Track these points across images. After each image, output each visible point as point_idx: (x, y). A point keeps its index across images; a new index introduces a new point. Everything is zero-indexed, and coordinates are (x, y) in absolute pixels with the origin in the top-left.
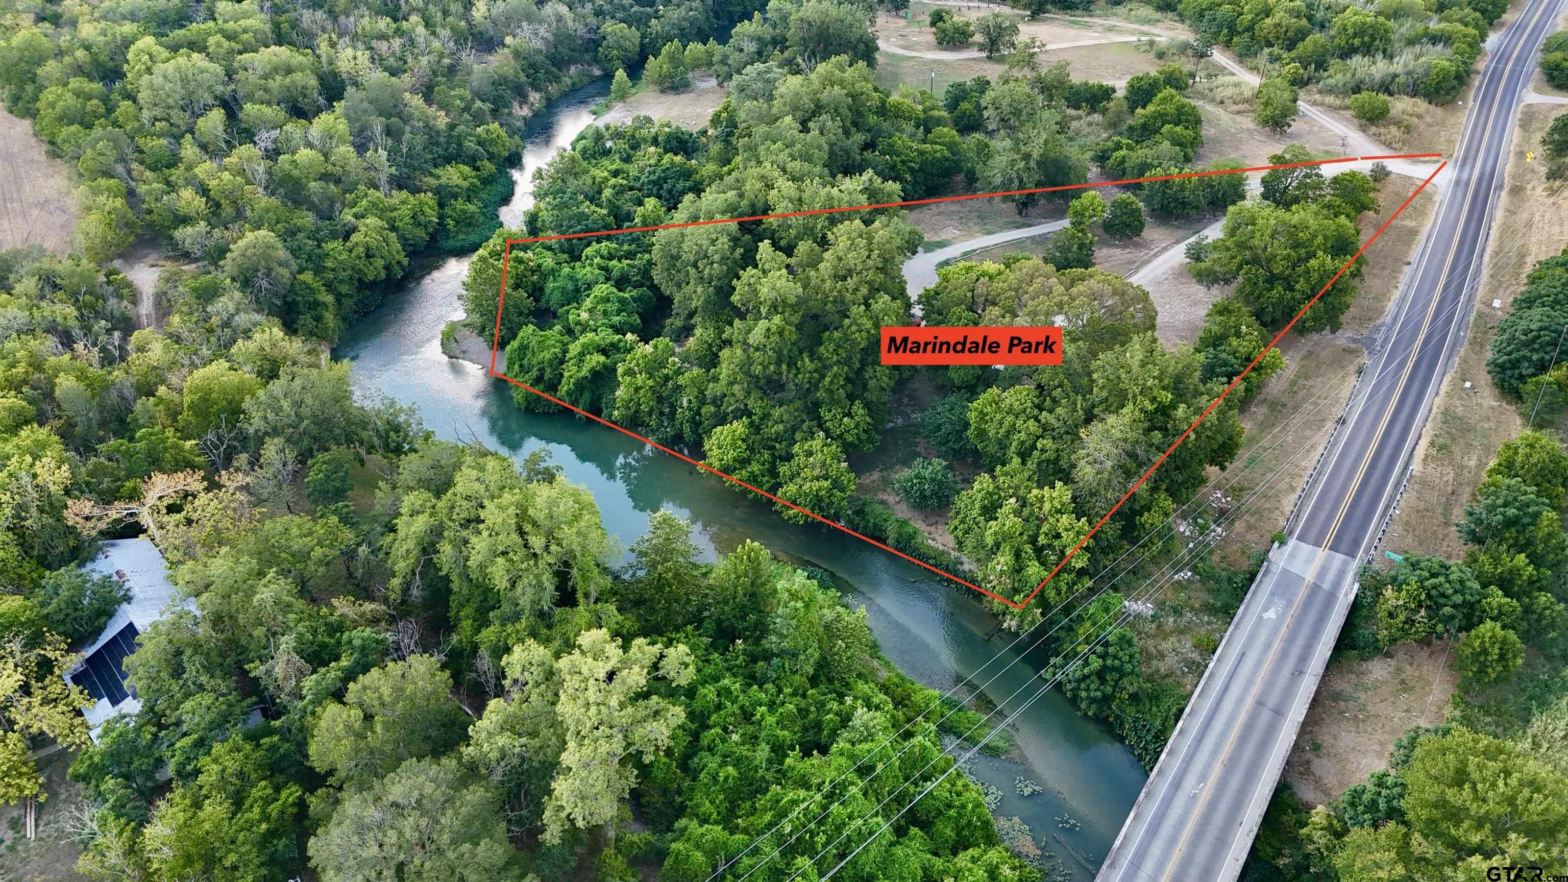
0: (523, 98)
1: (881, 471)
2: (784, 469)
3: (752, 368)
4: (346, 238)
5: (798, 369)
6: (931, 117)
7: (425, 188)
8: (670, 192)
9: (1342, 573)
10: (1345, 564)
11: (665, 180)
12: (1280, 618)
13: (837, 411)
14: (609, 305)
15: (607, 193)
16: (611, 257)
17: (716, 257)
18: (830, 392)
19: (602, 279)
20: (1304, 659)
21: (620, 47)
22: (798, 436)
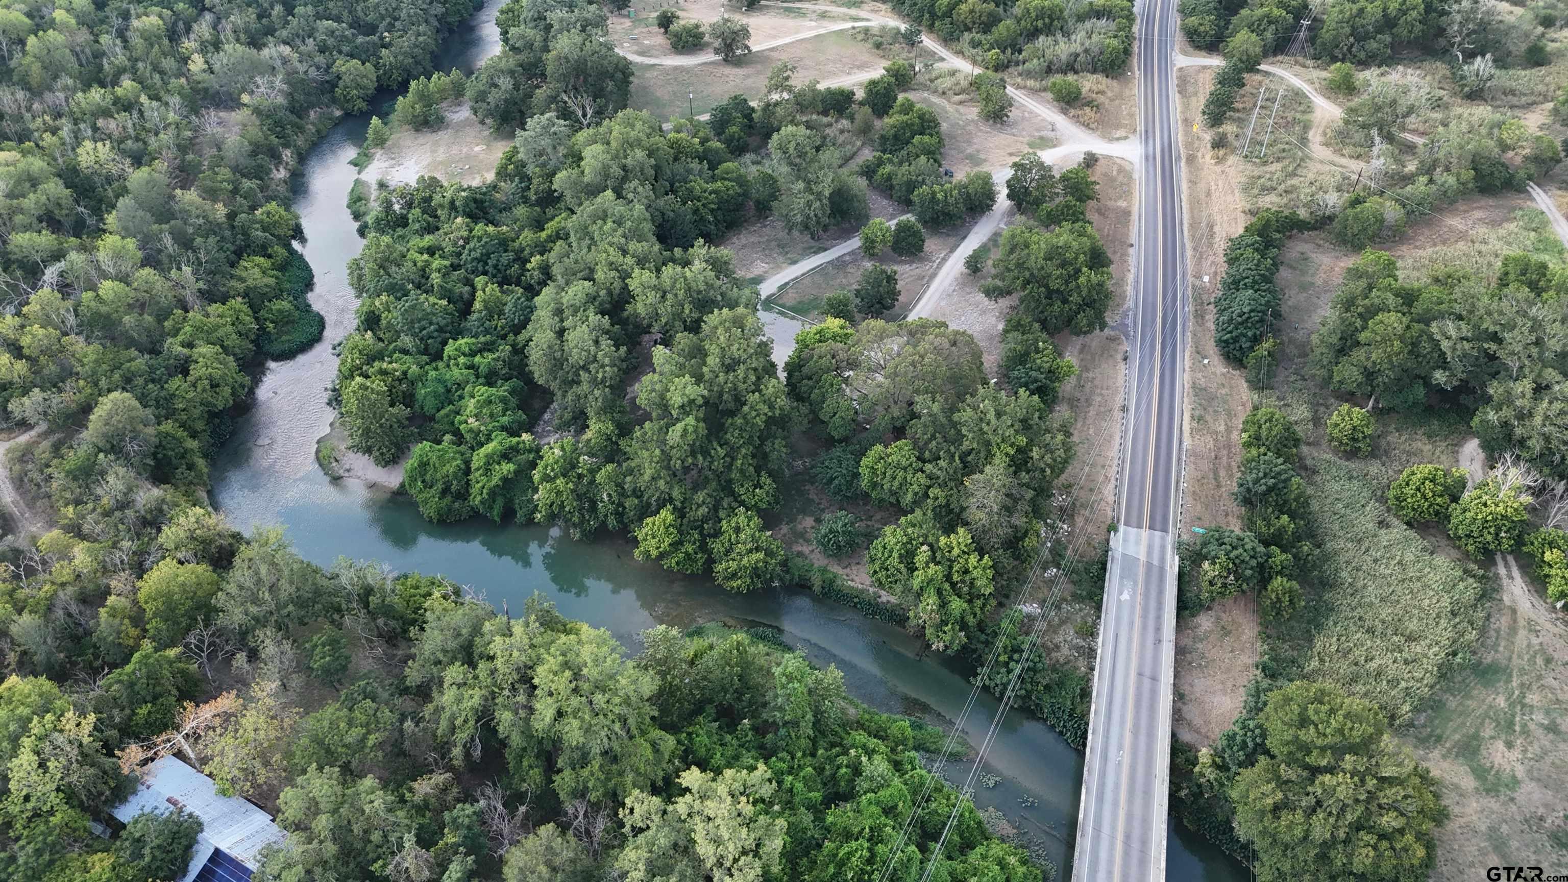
0: (276, 157)
1: (787, 524)
2: (717, 546)
3: (672, 463)
4: (185, 372)
5: (712, 457)
6: (709, 150)
7: (232, 293)
8: (495, 266)
9: (1163, 547)
10: (1163, 539)
11: (488, 255)
12: (1133, 596)
13: (748, 485)
14: (493, 406)
15: (436, 279)
16: (473, 354)
17: (607, 361)
18: (742, 471)
19: (473, 379)
20: (1158, 629)
21: (358, 86)
22: (722, 514)
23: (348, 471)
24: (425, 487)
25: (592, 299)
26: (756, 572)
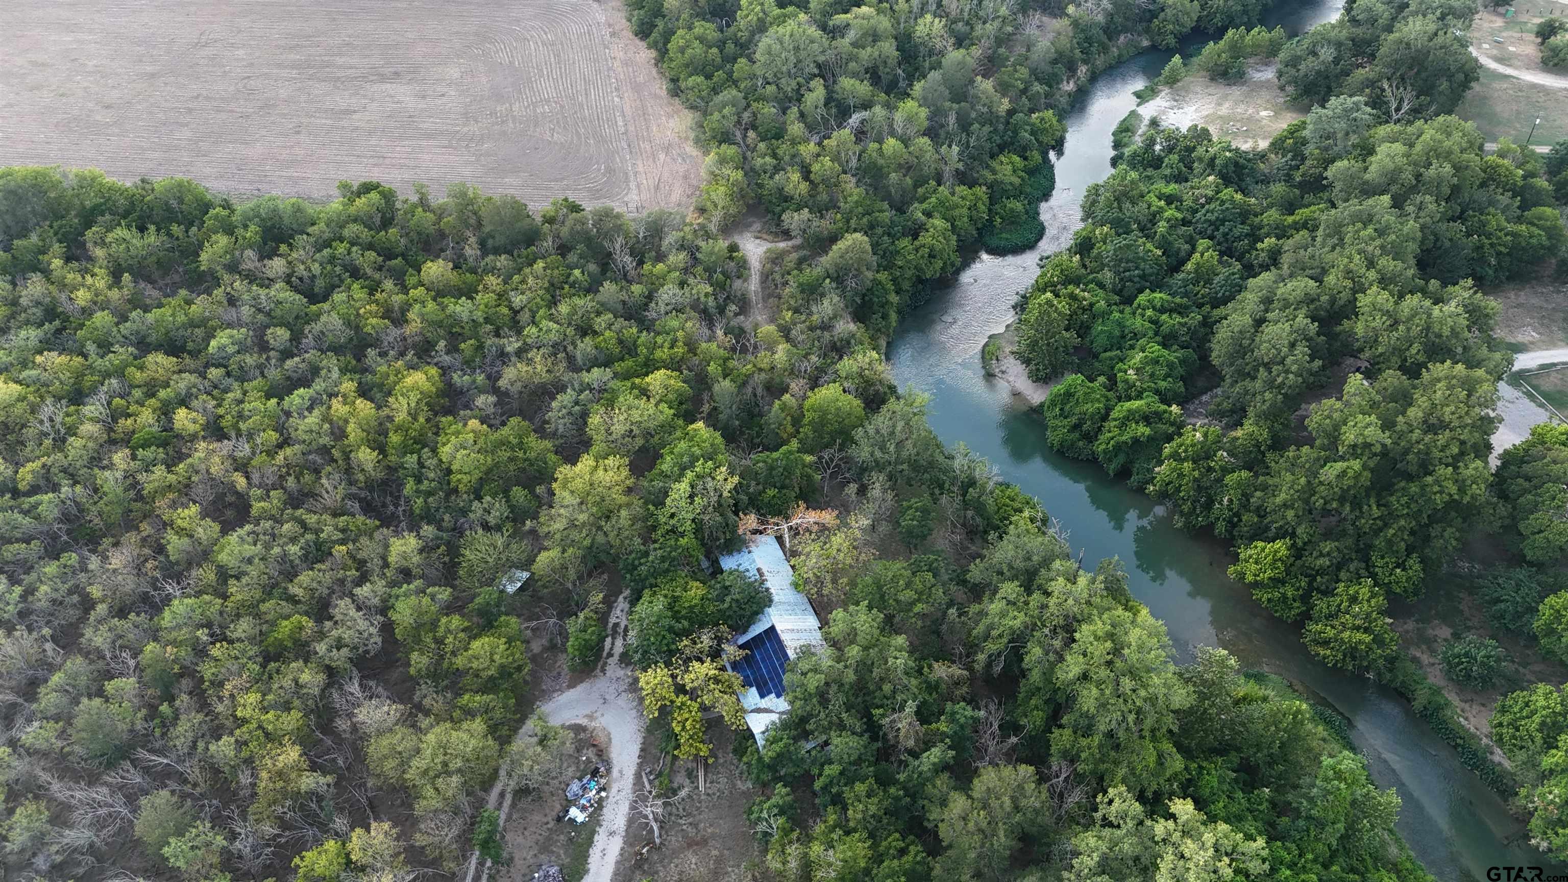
0: (1072, 69)
3: (1313, 499)
4: (915, 237)
5: (1361, 512)
6: (1532, 187)
7: (981, 181)
8: (1225, 235)
11: (1223, 221)
13: (1391, 560)
14: (1158, 368)
15: (1162, 227)
16: (1162, 310)
18: (1390, 542)
19: (1151, 334)
21: (1177, 22)
22: (1343, 575)
23: (1003, 372)
24: (1061, 415)
25: (1309, 300)
26: (1352, 652)
